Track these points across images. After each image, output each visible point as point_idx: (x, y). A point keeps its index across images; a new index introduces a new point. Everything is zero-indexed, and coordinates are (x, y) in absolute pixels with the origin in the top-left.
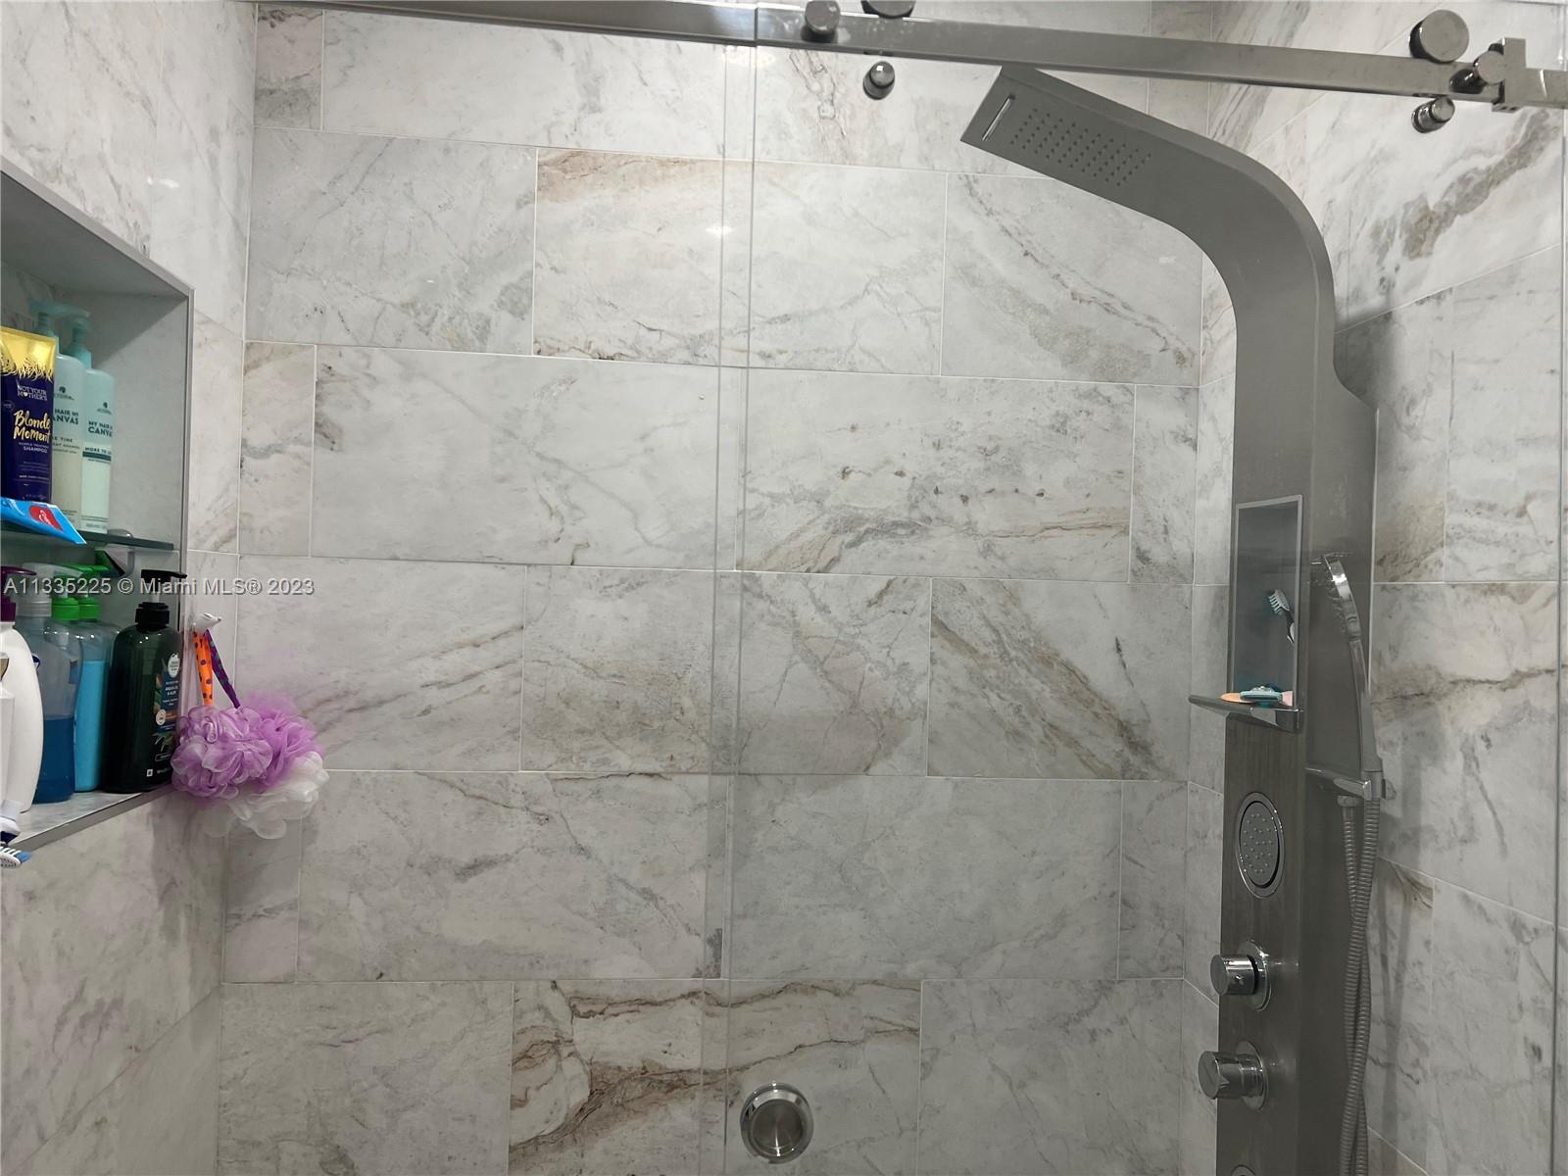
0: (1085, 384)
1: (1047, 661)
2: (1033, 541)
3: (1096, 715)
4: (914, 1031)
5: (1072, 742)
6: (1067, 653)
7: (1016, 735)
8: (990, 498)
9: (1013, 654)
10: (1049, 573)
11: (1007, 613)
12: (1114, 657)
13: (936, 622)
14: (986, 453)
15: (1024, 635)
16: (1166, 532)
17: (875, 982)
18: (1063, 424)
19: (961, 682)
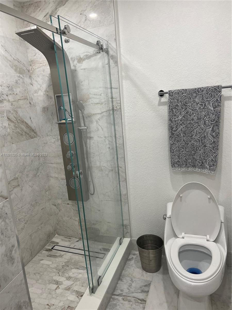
0: (18, 75)
1: (23, 122)
2: (17, 102)
3: (30, 129)
4: (19, 185)
5: (28, 134)
6: (25, 120)
7: (22, 135)
8: (10, 95)
9: (19, 121)
10: (20, 107)
11: (16, 115)
12: (30, 120)
13: (8, 118)
14: (8, 87)
15: (19, 118)
16: (32, 99)
17: (12, 180)
18: (17, 82)
19: (13, 128)
